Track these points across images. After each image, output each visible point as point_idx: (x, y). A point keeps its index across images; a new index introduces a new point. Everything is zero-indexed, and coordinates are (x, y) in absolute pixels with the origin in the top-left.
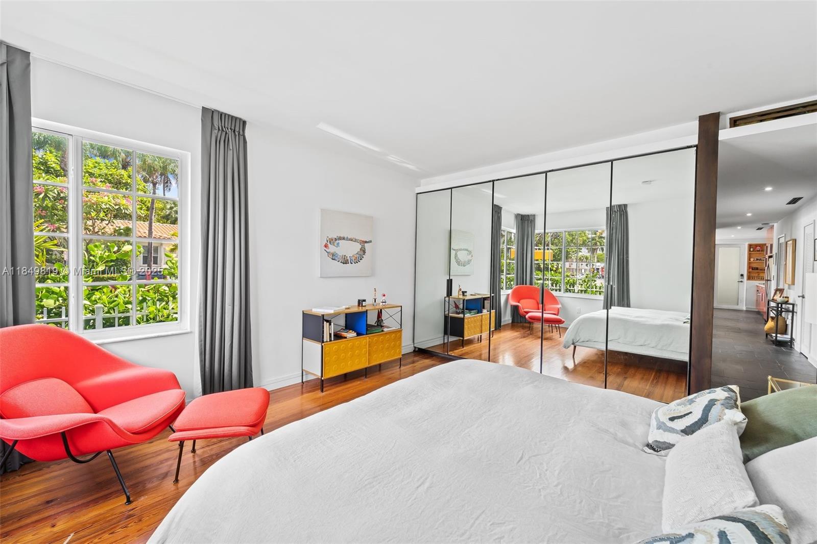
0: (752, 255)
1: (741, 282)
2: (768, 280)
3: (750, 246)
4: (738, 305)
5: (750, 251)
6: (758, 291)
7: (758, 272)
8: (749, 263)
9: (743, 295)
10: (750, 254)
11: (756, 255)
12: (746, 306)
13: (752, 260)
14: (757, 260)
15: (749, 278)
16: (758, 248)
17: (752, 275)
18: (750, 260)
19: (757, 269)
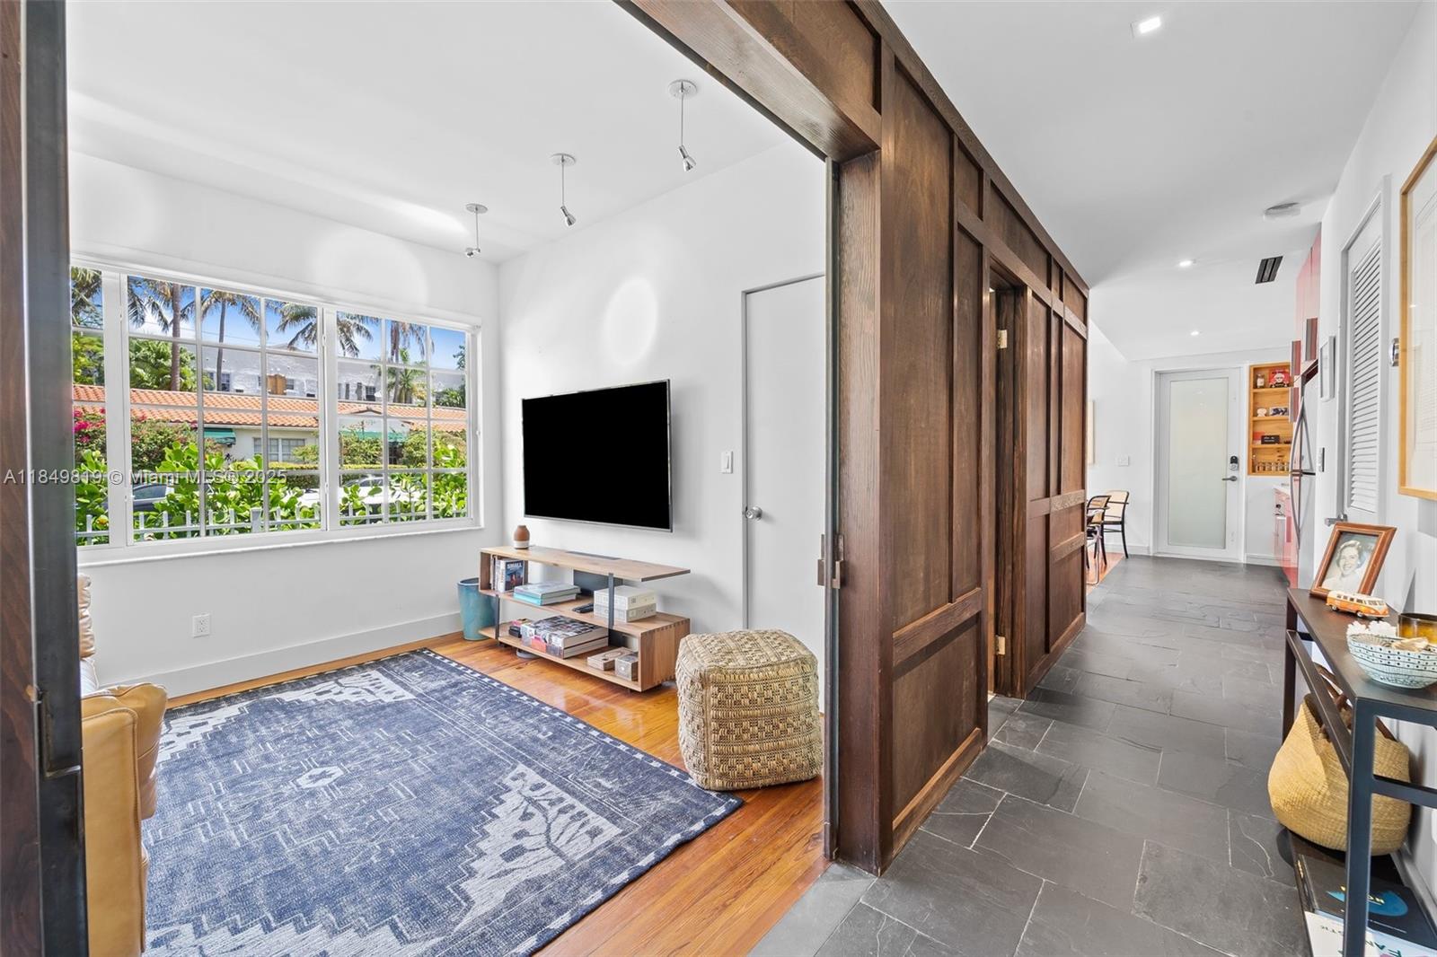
0: (1259, 399)
1: (1233, 479)
2: (1302, 473)
3: (1256, 371)
4: (1225, 548)
5: (1255, 386)
6: (1278, 506)
7: (1279, 450)
8: (1254, 424)
9: (1238, 520)
10: (1255, 394)
11: (1272, 400)
12: (1246, 551)
13: (1261, 412)
14: (1277, 411)
15: (1254, 468)
16: (1279, 377)
17: (1263, 458)
18: (1255, 414)
19: (1276, 439)
